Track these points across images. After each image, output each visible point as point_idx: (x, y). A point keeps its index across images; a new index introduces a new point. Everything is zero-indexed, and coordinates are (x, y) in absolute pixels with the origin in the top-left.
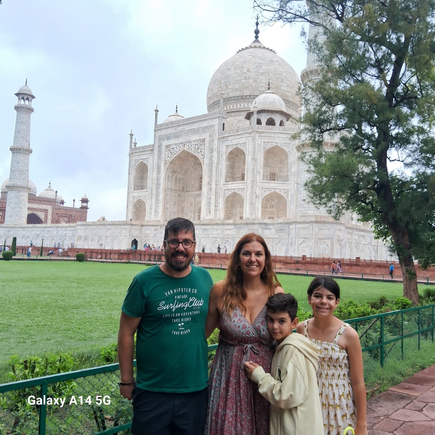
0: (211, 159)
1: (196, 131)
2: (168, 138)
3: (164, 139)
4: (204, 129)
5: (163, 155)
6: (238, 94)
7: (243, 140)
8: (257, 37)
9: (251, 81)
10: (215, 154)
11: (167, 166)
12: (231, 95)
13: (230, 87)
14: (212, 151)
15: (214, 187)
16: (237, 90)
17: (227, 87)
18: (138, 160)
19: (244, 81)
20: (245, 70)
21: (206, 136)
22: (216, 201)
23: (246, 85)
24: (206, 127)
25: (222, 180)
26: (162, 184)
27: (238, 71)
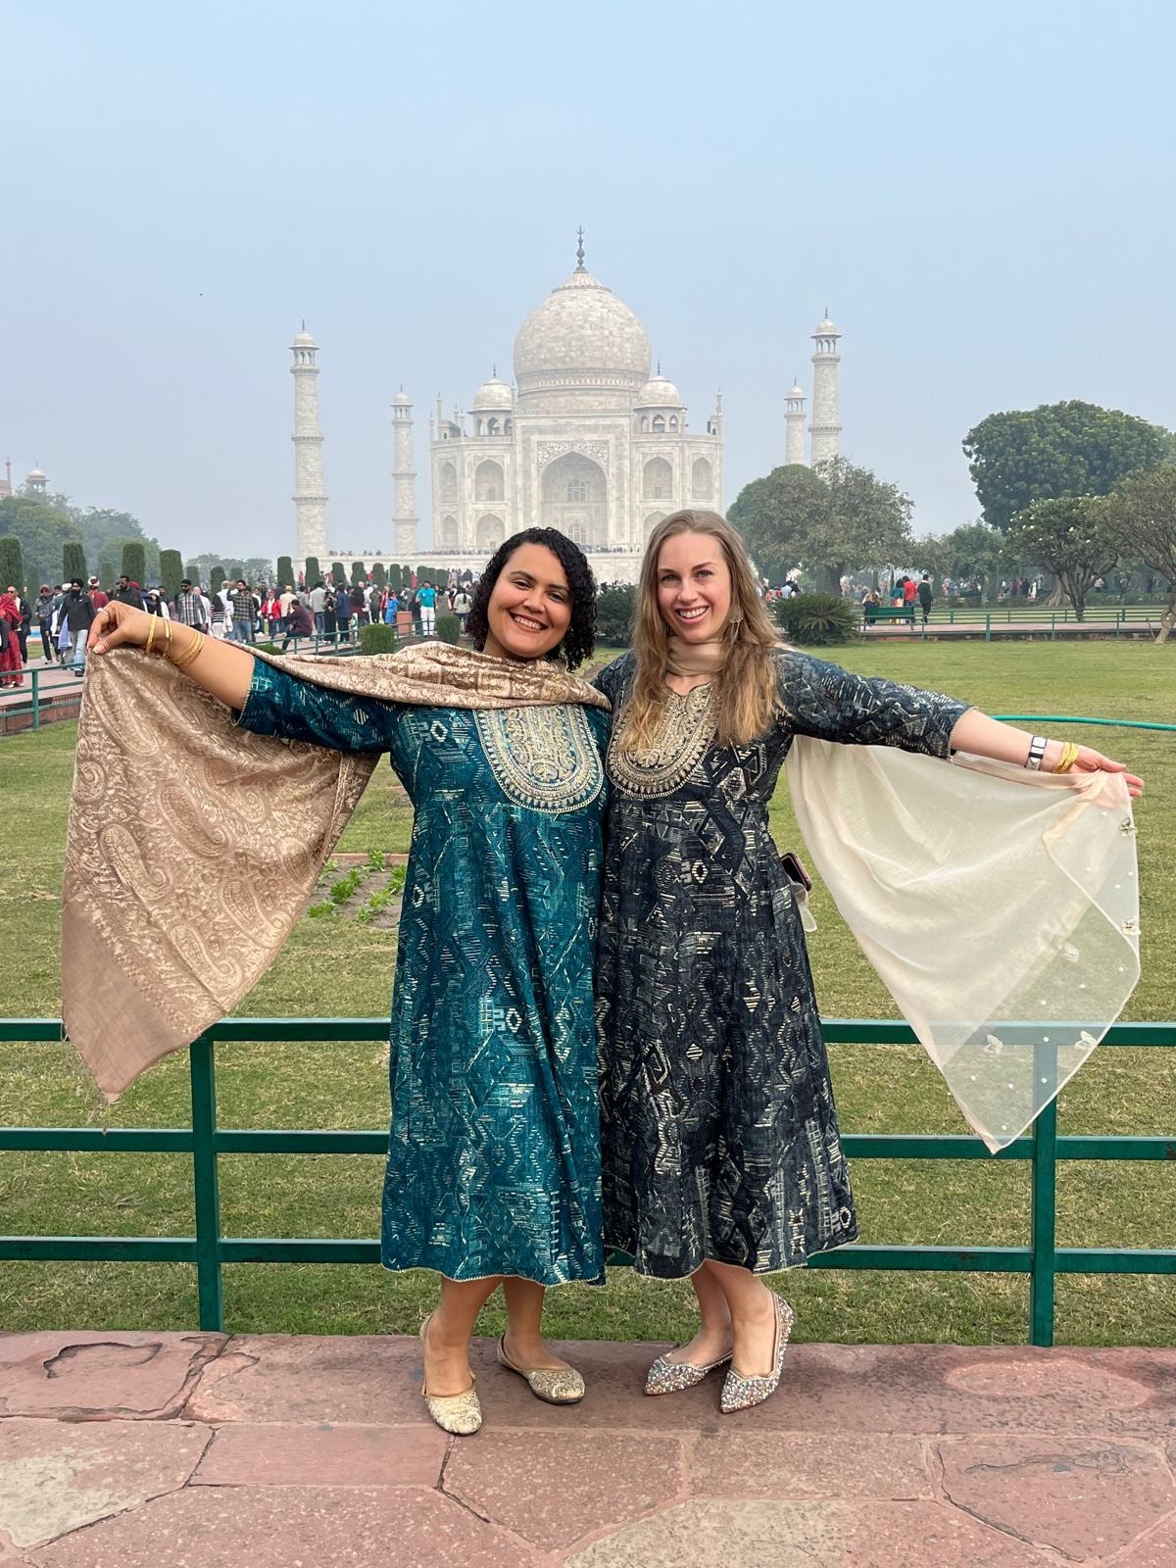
0: (620, 468)
1: (594, 429)
2: (542, 431)
3: (532, 433)
4: (607, 428)
5: (534, 455)
6: (599, 365)
7: (668, 449)
8: (581, 262)
9: (616, 349)
10: (627, 463)
11: (542, 471)
12: (589, 365)
13: (586, 354)
14: (620, 457)
15: (627, 503)
16: (598, 359)
17: (582, 353)
18: (480, 458)
19: (607, 348)
20: (607, 333)
21: (611, 437)
22: (632, 521)
23: (609, 354)
24: (609, 426)
25: (638, 497)
26: (535, 496)
27: (598, 333)
